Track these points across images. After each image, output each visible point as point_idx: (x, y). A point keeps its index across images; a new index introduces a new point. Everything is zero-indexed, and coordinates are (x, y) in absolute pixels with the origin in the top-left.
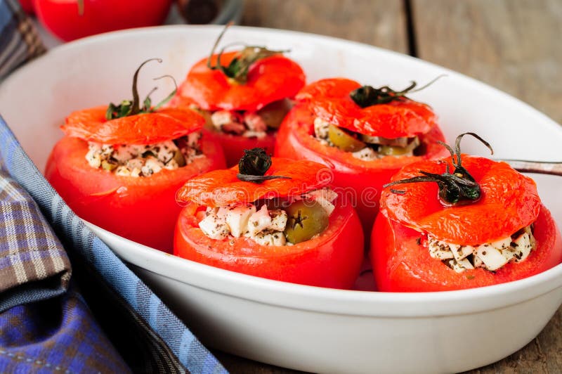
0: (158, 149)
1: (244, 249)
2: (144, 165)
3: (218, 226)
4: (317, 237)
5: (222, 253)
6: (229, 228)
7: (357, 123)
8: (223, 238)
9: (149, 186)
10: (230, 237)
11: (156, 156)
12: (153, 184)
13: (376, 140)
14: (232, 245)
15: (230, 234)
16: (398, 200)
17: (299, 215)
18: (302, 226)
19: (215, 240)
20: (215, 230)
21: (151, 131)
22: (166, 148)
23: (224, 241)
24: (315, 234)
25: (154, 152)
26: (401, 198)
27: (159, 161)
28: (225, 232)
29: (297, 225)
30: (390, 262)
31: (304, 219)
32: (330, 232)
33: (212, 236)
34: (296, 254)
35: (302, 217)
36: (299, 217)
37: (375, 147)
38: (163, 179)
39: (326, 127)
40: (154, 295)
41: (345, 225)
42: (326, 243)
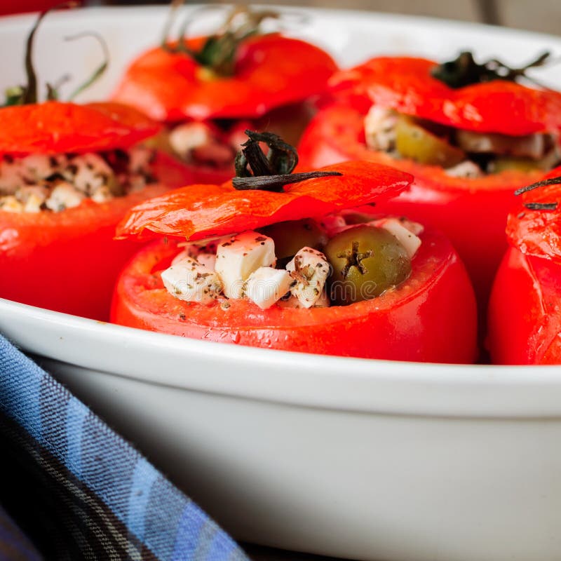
0: (74, 170)
1: (252, 316)
2: (48, 196)
3: (199, 276)
4: (391, 291)
5: (207, 325)
6: (220, 280)
7: (449, 109)
8: (209, 299)
9: (59, 227)
10: (221, 300)
11: (72, 182)
12: (66, 222)
13: (485, 145)
14: (225, 309)
15: (222, 294)
16: (544, 220)
17: (355, 249)
18: (361, 270)
19: (192, 305)
20: (194, 284)
21: (61, 125)
22: (90, 167)
23: (210, 305)
24: (388, 287)
25: (68, 175)
26: (549, 217)
27: (77, 190)
28: (212, 288)
29: (352, 268)
30: (533, 339)
31: (366, 256)
32: (415, 282)
33: (187, 295)
34: (353, 319)
35: (360, 254)
36: (355, 255)
37: (482, 161)
38: (87, 215)
39: (388, 130)
40: (75, 399)
41: (443, 272)
42: (411, 300)
